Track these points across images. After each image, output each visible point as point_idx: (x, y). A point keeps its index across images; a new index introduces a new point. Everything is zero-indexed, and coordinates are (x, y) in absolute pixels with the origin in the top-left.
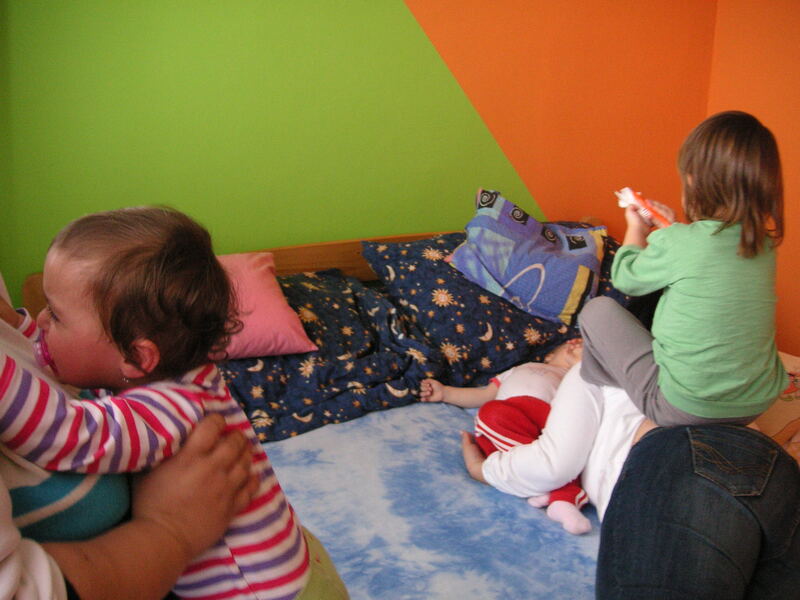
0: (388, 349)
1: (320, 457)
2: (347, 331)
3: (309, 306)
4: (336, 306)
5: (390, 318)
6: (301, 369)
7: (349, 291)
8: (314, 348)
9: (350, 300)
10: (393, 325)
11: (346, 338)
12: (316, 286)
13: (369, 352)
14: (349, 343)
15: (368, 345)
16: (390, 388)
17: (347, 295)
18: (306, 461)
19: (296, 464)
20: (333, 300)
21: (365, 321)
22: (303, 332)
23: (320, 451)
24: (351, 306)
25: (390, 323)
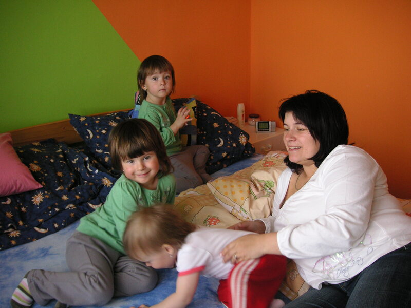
0: (86, 182)
1: (51, 251)
2: (60, 174)
3: (36, 162)
4: (52, 161)
5: (86, 163)
6: (33, 200)
7: (60, 150)
8: (40, 186)
9: (61, 156)
10: (88, 166)
11: (59, 178)
12: (40, 150)
13: (74, 185)
14: (61, 180)
15: (73, 181)
16: (90, 205)
17: (59, 153)
18: (42, 254)
19: (36, 257)
20: (50, 157)
21: (71, 167)
22: (33, 178)
23: (50, 248)
24: (61, 159)
25: (86, 166)
